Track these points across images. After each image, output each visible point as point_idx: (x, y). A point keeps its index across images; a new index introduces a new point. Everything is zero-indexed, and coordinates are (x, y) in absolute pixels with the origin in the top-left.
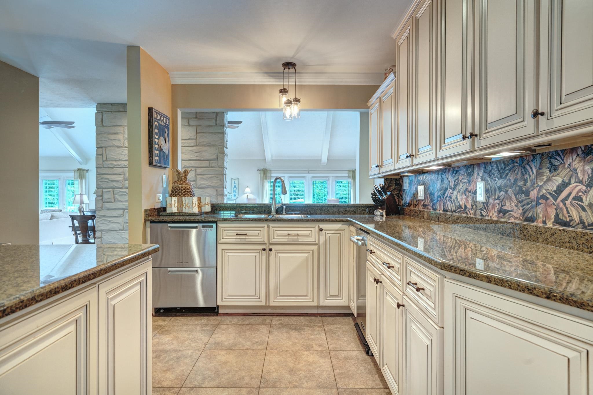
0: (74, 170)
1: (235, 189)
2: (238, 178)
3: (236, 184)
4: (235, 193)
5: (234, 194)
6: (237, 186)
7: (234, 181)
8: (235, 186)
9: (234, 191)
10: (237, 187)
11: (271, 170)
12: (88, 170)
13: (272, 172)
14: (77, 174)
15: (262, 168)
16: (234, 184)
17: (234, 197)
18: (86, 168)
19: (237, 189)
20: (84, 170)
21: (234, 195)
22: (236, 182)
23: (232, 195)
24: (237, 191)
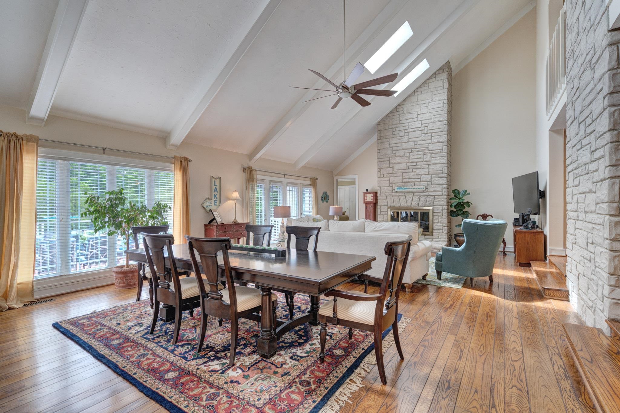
1: (216, 193)
2: (220, 178)
3: (217, 186)
4: (216, 199)
5: (215, 201)
6: (218, 188)
7: (215, 181)
8: (216, 188)
9: (215, 196)
10: (218, 190)
11: (256, 170)
13: (258, 172)
15: (246, 166)
16: (215, 185)
17: (215, 205)
19: (218, 193)
21: (215, 203)
22: (217, 182)
23: (213, 201)
24: (218, 196)
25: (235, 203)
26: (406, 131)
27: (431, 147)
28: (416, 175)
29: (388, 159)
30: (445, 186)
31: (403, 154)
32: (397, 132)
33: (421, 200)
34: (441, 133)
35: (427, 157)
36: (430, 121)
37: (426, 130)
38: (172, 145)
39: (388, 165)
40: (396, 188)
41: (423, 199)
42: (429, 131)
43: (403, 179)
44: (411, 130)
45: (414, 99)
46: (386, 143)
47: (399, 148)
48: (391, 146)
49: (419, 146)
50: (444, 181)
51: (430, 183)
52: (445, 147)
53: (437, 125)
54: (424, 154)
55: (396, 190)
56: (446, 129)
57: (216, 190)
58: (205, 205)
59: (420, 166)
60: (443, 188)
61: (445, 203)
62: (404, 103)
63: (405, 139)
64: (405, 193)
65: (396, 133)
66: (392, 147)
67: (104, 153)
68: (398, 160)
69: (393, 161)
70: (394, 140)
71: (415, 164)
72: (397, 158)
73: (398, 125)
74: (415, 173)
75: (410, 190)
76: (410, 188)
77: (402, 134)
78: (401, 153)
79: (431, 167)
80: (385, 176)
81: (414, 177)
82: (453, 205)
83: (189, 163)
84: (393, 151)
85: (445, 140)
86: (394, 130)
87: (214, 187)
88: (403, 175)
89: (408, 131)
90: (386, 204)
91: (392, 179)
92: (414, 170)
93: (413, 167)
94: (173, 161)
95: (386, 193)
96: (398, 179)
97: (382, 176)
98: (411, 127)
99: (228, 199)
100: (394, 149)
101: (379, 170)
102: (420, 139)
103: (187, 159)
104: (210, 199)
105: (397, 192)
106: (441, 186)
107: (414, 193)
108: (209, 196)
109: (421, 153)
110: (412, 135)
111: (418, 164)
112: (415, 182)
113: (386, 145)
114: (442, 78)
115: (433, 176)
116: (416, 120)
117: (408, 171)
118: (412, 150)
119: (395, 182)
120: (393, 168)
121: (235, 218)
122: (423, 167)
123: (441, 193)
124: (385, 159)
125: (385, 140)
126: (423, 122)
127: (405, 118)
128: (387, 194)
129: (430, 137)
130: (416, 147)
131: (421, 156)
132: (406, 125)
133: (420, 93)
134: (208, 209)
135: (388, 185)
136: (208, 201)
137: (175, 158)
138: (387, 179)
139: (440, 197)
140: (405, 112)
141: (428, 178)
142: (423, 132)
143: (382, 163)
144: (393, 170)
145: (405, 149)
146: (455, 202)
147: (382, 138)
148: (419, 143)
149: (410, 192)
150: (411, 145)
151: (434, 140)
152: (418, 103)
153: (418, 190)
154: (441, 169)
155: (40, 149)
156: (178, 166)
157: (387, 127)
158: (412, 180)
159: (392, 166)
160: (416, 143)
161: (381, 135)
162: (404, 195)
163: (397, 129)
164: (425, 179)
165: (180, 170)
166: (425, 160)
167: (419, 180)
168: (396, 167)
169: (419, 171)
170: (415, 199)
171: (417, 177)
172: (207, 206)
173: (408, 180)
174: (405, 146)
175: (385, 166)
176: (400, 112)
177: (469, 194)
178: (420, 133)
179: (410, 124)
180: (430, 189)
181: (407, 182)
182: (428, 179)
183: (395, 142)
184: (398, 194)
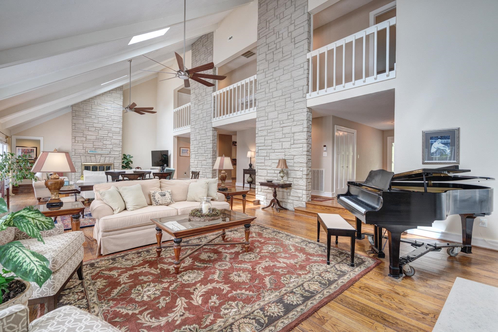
26: (96, 116)
27: (113, 129)
28: (103, 144)
29: (82, 131)
30: (121, 152)
31: (94, 130)
32: (90, 115)
33: (106, 159)
34: (119, 123)
35: (110, 135)
36: (113, 114)
37: (110, 119)
39: (82, 135)
40: (89, 151)
41: (107, 159)
42: (112, 120)
43: (94, 146)
44: (100, 116)
45: (103, 98)
46: (81, 120)
47: (91, 126)
48: (84, 123)
49: (105, 127)
50: (120, 149)
51: (112, 150)
52: (121, 131)
53: (116, 118)
54: (108, 133)
55: (89, 152)
56: (122, 121)
59: (106, 139)
60: (120, 153)
61: (121, 161)
62: (95, 98)
63: (96, 121)
64: (95, 155)
65: (88, 115)
66: (86, 124)
68: (90, 133)
69: (86, 133)
70: (88, 120)
71: (102, 137)
72: (89, 132)
73: (91, 111)
74: (102, 143)
75: (99, 153)
76: (99, 151)
77: (93, 117)
78: (93, 129)
79: (113, 141)
80: (79, 142)
81: (102, 145)
82: (125, 162)
84: (86, 126)
85: (121, 127)
86: (87, 113)
88: (94, 143)
89: (98, 116)
90: (80, 161)
91: (85, 145)
92: (102, 141)
93: (101, 139)
95: (80, 153)
96: (90, 145)
97: (77, 142)
98: (100, 114)
100: (87, 125)
101: (74, 137)
102: (106, 123)
105: (89, 154)
106: (119, 152)
107: (101, 155)
109: (107, 131)
110: (100, 119)
111: (104, 137)
112: (102, 148)
113: (81, 122)
114: (120, 93)
115: (114, 146)
116: (103, 111)
117: (97, 141)
118: (100, 129)
119: (87, 147)
120: (86, 137)
122: (108, 140)
123: (118, 156)
124: (80, 131)
125: (80, 118)
126: (108, 114)
127: (96, 108)
128: (81, 155)
129: (112, 124)
130: (103, 127)
131: (107, 133)
132: (97, 112)
133: (106, 96)
135: (82, 148)
138: (81, 144)
139: (118, 158)
140: (96, 104)
141: (111, 146)
142: (108, 119)
143: (77, 133)
144: (86, 139)
145: (95, 127)
146: (126, 161)
147: (77, 116)
148: (105, 125)
149: (99, 154)
150: (100, 125)
151: (114, 126)
152: (105, 102)
153: (104, 153)
154: (119, 142)
157: (82, 110)
158: (100, 147)
159: (85, 136)
160: (103, 125)
161: (76, 114)
162: (94, 155)
163: (90, 113)
164: (109, 147)
166: (109, 136)
167: (105, 147)
168: (88, 137)
169: (105, 142)
170: (102, 158)
171: (104, 145)
173: (97, 147)
174: (95, 125)
175: (79, 135)
176: (92, 103)
177: (132, 157)
178: (106, 119)
179: (99, 112)
180: (112, 153)
181: (96, 148)
182: (111, 148)
183: (88, 121)
184: (90, 155)
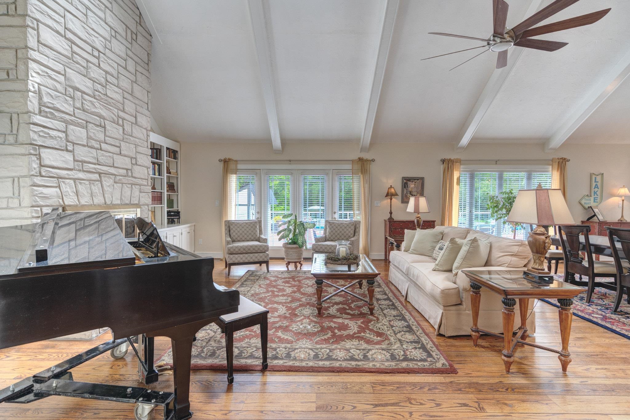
0: (353, 161)
1: (596, 189)
2: (603, 174)
3: (598, 182)
4: (596, 196)
5: (595, 198)
6: (599, 184)
7: (595, 178)
8: (596, 185)
9: (595, 193)
10: (599, 187)
12: (373, 160)
14: (357, 167)
16: (595, 182)
17: (594, 202)
18: (371, 159)
19: (599, 190)
20: (367, 160)
21: (594, 200)
22: (599, 178)
23: (592, 199)
24: (598, 193)
25: (623, 200)
38: (551, 149)
57: (596, 186)
58: (583, 202)
67: (496, 164)
83: (567, 163)
87: (594, 184)
94: (551, 162)
99: (613, 195)
103: (565, 159)
104: (589, 196)
108: (587, 193)
121: (622, 216)
134: (587, 206)
136: (586, 198)
137: (552, 160)
155: (461, 166)
156: (556, 166)
165: (558, 171)
172: (585, 203)
